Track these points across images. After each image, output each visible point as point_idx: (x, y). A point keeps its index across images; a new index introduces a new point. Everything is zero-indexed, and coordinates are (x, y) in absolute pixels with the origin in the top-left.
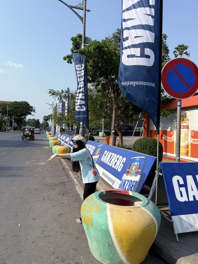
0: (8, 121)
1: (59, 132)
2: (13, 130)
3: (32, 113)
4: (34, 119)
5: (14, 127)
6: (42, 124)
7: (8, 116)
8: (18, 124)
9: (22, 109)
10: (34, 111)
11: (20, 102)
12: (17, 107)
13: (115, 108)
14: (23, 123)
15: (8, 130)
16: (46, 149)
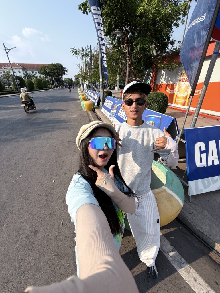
0: (50, 81)
1: (86, 88)
2: (55, 88)
3: (66, 73)
4: (68, 78)
5: (56, 85)
6: (75, 81)
7: (49, 77)
8: (58, 83)
9: (58, 70)
10: (67, 71)
11: (55, 64)
12: (54, 69)
13: (129, 64)
14: (61, 82)
15: (52, 87)
16: (77, 103)
